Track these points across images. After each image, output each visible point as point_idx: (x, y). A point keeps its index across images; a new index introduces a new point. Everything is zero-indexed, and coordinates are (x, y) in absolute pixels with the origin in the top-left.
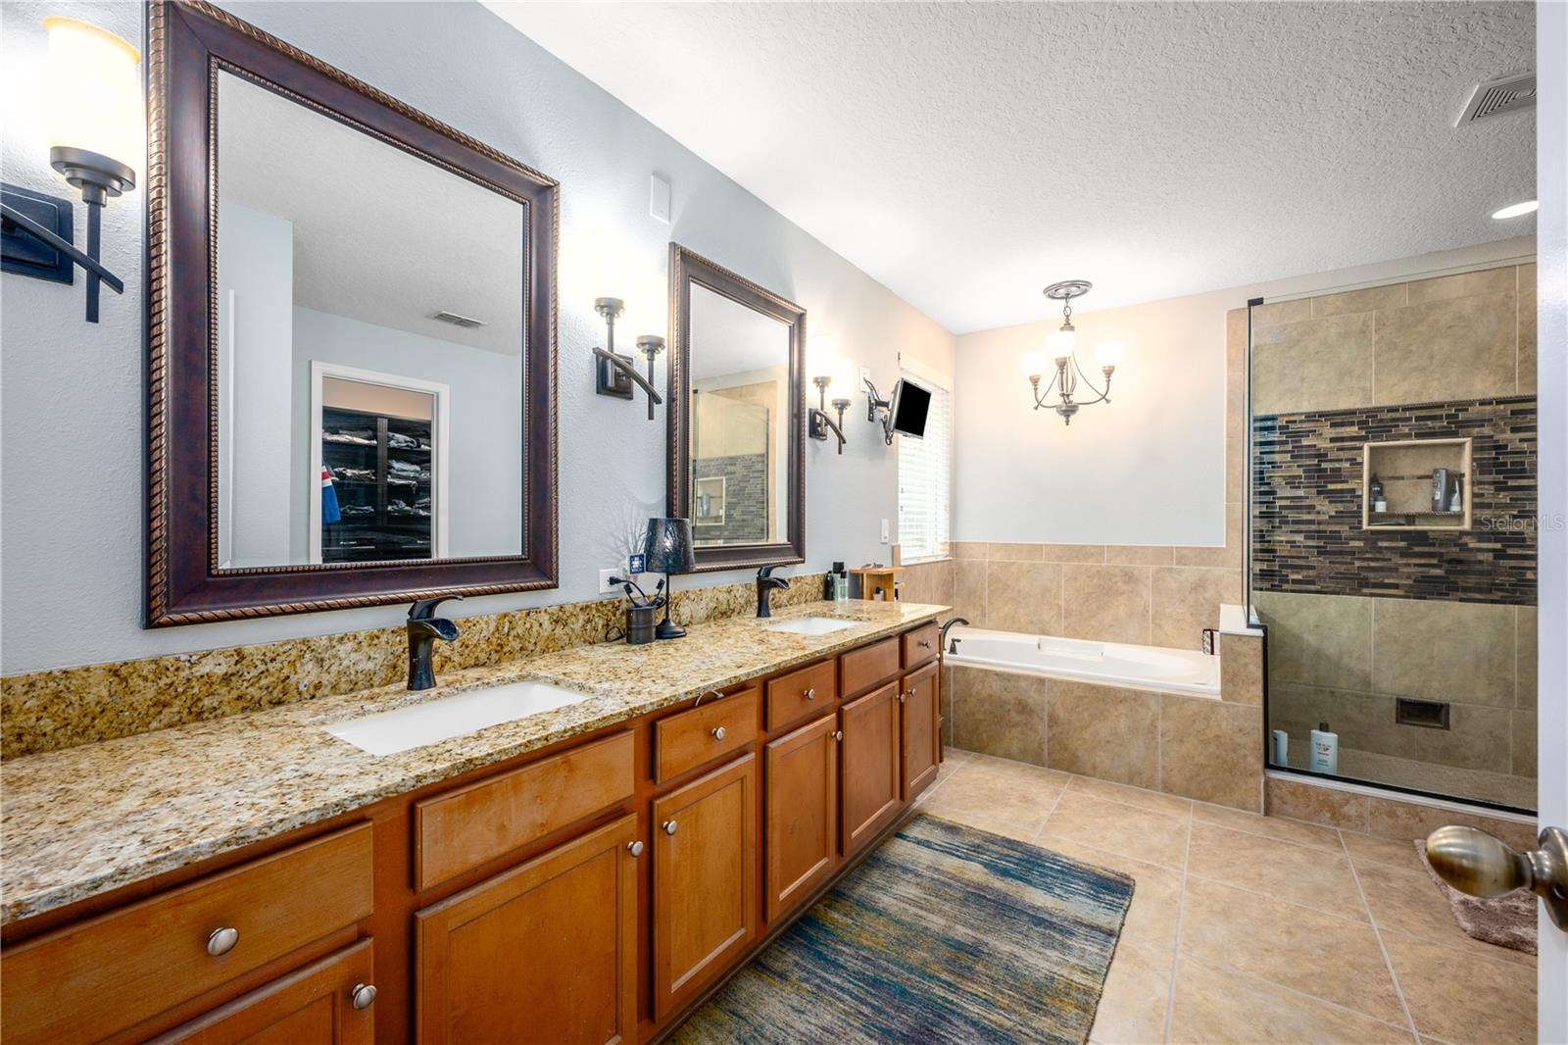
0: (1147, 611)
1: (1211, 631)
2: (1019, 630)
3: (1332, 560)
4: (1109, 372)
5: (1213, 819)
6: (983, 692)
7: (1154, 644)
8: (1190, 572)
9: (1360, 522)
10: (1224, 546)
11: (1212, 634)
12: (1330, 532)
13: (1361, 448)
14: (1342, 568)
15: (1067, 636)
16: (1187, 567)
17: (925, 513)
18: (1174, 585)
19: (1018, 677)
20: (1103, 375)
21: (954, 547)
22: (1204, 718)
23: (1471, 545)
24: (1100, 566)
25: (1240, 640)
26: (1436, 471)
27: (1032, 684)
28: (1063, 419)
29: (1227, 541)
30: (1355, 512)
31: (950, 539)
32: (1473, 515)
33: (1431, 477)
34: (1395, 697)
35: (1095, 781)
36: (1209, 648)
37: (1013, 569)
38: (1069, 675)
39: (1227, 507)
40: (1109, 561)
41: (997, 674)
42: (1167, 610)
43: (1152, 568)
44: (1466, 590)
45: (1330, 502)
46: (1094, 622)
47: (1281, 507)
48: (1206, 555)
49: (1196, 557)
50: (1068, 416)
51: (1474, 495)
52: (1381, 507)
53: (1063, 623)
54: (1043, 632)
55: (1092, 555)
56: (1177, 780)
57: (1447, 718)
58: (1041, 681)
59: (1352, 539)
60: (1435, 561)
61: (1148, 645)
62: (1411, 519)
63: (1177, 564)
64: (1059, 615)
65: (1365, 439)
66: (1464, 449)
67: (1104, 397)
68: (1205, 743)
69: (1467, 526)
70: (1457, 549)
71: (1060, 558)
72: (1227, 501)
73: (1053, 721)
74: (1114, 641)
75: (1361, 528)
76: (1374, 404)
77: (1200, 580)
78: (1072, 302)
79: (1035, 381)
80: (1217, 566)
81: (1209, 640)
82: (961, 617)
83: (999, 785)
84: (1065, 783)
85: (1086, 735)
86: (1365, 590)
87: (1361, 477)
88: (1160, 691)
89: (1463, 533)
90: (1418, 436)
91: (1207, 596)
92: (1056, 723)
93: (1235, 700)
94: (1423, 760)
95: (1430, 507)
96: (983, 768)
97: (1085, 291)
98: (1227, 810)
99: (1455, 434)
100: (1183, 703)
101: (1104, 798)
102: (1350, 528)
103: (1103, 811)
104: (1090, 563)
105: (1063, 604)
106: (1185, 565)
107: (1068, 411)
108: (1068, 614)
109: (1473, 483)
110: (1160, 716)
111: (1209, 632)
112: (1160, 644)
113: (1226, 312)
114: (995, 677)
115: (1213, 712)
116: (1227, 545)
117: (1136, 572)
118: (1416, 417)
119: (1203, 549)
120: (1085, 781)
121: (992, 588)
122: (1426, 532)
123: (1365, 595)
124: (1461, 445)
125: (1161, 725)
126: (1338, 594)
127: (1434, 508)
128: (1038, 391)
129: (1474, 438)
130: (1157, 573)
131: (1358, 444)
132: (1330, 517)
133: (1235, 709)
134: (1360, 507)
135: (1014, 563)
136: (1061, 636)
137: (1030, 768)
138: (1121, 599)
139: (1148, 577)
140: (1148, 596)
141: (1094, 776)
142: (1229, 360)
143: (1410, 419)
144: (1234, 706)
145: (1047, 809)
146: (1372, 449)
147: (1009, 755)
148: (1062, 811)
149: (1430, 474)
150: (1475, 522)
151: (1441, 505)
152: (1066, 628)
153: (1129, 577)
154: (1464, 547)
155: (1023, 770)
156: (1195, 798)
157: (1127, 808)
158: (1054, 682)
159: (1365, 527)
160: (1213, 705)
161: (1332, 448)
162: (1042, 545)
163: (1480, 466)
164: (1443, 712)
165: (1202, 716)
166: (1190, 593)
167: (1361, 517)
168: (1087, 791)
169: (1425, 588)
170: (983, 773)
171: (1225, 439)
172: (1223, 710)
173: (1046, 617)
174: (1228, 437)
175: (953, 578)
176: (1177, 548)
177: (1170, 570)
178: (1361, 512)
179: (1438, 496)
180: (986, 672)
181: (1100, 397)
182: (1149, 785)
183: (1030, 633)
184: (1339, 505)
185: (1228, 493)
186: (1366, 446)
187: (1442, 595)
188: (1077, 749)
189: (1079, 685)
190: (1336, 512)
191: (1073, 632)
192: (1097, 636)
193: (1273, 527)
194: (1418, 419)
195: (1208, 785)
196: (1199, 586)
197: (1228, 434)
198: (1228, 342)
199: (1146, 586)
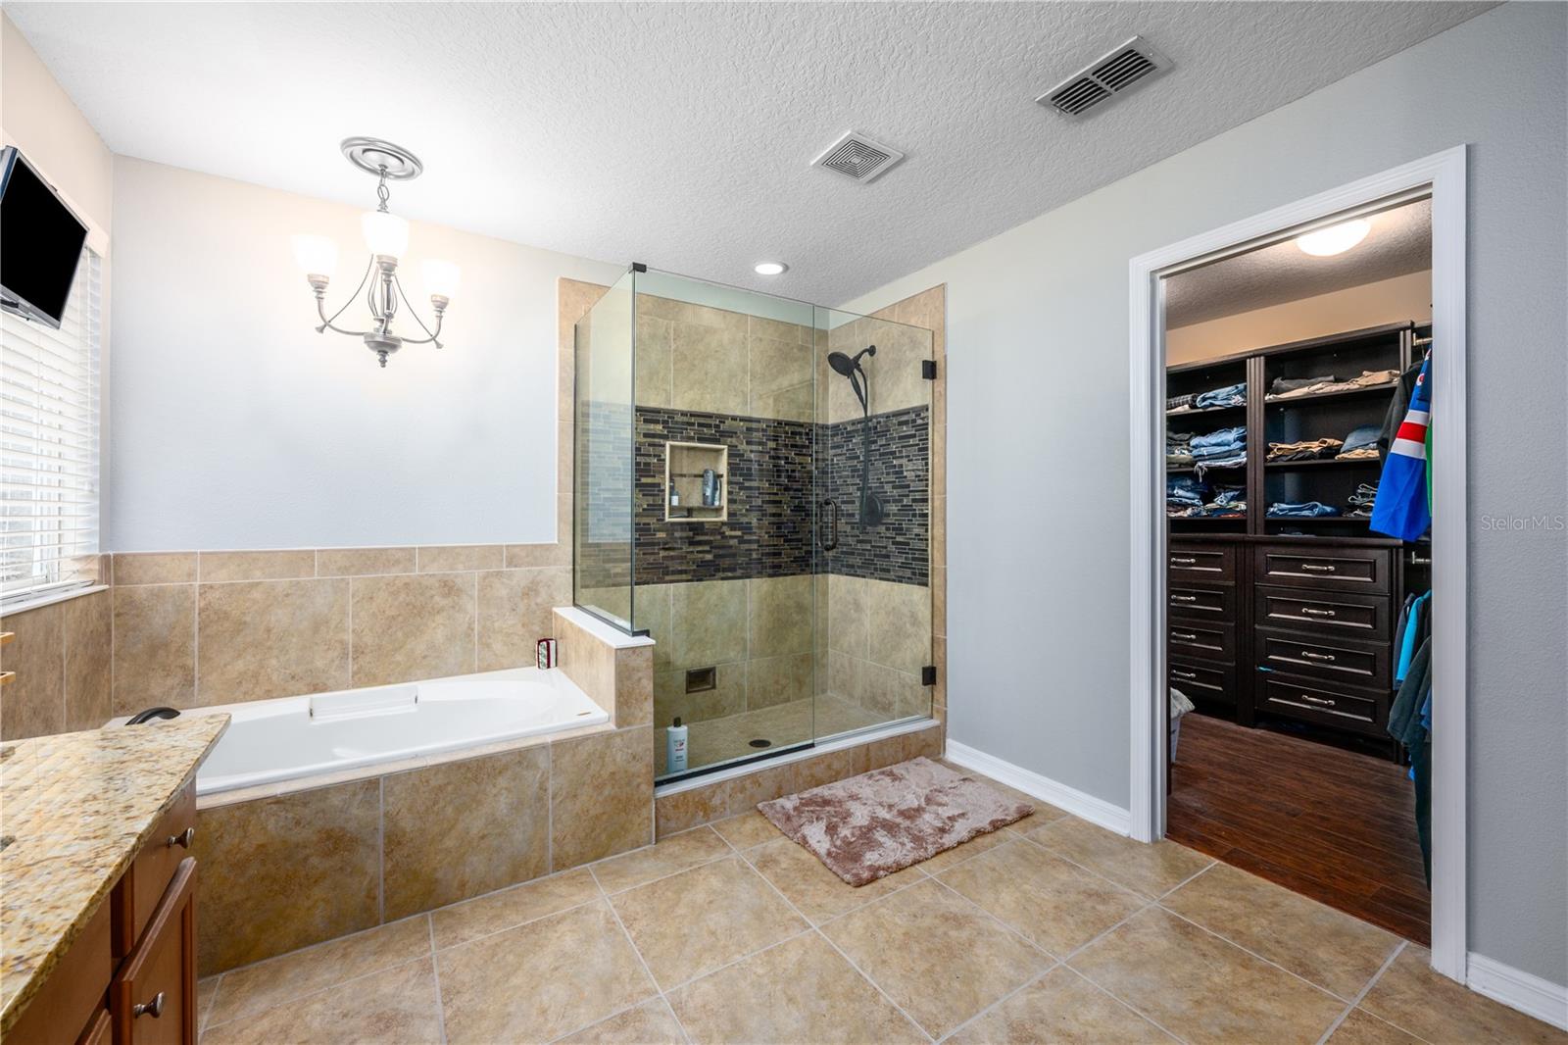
0: (473, 630)
1: (547, 640)
2: (269, 695)
3: (646, 551)
4: (441, 306)
5: (623, 880)
6: (245, 845)
7: (481, 670)
8: (521, 575)
9: (664, 514)
10: (556, 542)
11: (548, 644)
12: (644, 524)
13: (664, 446)
14: (651, 559)
15: (355, 686)
16: (517, 569)
17: (26, 497)
18: (504, 592)
19: (323, 792)
20: (432, 307)
21: (112, 566)
22: (600, 757)
23: (727, 533)
24: (408, 576)
25: (634, 652)
26: (706, 471)
27: (355, 794)
28: (376, 356)
29: (559, 536)
30: (660, 505)
31: (101, 547)
32: (728, 509)
33: (702, 476)
34: (685, 671)
35: (464, 906)
36: (545, 661)
37: (256, 594)
38: (416, 756)
39: (559, 498)
40: (423, 567)
41: (278, 801)
42: (496, 625)
43: (477, 575)
44: (725, 570)
45: (643, 495)
46: (399, 658)
47: (605, 499)
48: (536, 553)
49: (527, 556)
50: (384, 353)
51: (729, 493)
52: (675, 501)
53: (351, 667)
54: (316, 688)
55: (397, 562)
56: (570, 848)
57: (714, 680)
58: (371, 784)
59: (659, 531)
60: (707, 548)
61: (475, 672)
62: (690, 511)
63: (507, 567)
64: (344, 656)
65: (666, 437)
66: (722, 454)
67: (434, 339)
68: (599, 788)
69: (724, 517)
70: (719, 537)
71: (345, 570)
72: (559, 492)
73: (394, 840)
74: (430, 676)
75: (663, 520)
76: (672, 407)
77: (532, 583)
78: (388, 182)
79: (319, 287)
80: (550, 564)
81: (545, 653)
82: (163, 705)
83: (316, 1024)
84: (426, 938)
85: (450, 842)
86: (667, 578)
87: (664, 472)
88: (549, 739)
89: (723, 523)
90: (700, 440)
91: (539, 600)
92: (399, 843)
93: (629, 724)
94: (702, 720)
95: (701, 502)
96: (261, 1003)
97: (412, 174)
98: (624, 857)
99: (717, 441)
100: (577, 746)
101: (498, 930)
102: (658, 520)
103: (510, 958)
104: (394, 572)
105: (349, 638)
106: (516, 566)
107: (385, 346)
108: (359, 651)
109: (729, 483)
110: (551, 772)
111: (545, 643)
112: (488, 669)
113: (558, 278)
114: (275, 807)
115: (608, 747)
116: (559, 541)
117: (459, 581)
118: (698, 424)
119: (535, 546)
120: (451, 914)
121: (208, 631)
122: (702, 523)
123: (667, 582)
124: (719, 451)
125: (551, 786)
126: (648, 583)
127: (704, 503)
128: (324, 303)
129: (729, 446)
130: (485, 578)
131: (662, 441)
132: (644, 510)
133: (630, 734)
134: (663, 500)
135: (258, 584)
136: (347, 688)
137: (357, 941)
138: (439, 619)
139: (474, 585)
140: (472, 608)
141: (462, 897)
142: (560, 333)
143: (693, 424)
144: (629, 731)
145: (432, 1018)
146: (672, 447)
147: (306, 940)
148: (456, 1003)
149: (701, 473)
150: (730, 515)
151: (709, 500)
152: (354, 674)
153: (449, 588)
154: (724, 536)
155: (344, 956)
156: (589, 861)
157: (534, 928)
158: (392, 777)
159: (667, 519)
160: (607, 738)
161: (645, 443)
162: (314, 551)
163: (733, 469)
164: (711, 674)
165: (597, 756)
166: (522, 599)
167: (664, 510)
168: (466, 932)
169: (704, 572)
170: (265, 1014)
171: (557, 421)
172: (618, 740)
173: (320, 664)
174: (560, 420)
175: (108, 625)
176: (507, 546)
177: (499, 574)
178: (663, 505)
179: (709, 493)
180: (251, 805)
181: (430, 337)
182: (539, 871)
183: (293, 694)
184: (651, 498)
185: (559, 481)
186: (668, 444)
187: (712, 576)
188: (435, 869)
189: (437, 768)
190: (648, 505)
191: (366, 678)
192: (404, 676)
193: (599, 520)
194: (700, 425)
195: (604, 837)
196: (531, 590)
197: (560, 416)
198: (561, 313)
199: (472, 597)
